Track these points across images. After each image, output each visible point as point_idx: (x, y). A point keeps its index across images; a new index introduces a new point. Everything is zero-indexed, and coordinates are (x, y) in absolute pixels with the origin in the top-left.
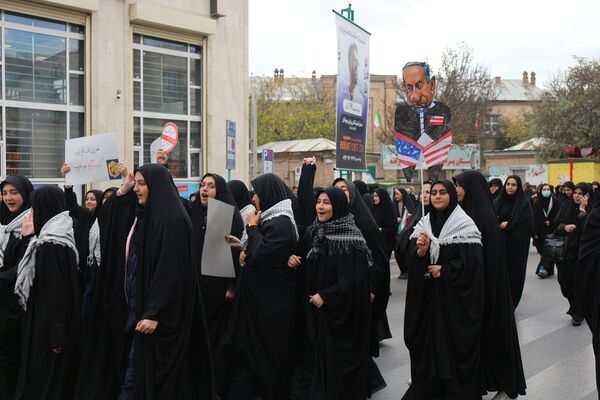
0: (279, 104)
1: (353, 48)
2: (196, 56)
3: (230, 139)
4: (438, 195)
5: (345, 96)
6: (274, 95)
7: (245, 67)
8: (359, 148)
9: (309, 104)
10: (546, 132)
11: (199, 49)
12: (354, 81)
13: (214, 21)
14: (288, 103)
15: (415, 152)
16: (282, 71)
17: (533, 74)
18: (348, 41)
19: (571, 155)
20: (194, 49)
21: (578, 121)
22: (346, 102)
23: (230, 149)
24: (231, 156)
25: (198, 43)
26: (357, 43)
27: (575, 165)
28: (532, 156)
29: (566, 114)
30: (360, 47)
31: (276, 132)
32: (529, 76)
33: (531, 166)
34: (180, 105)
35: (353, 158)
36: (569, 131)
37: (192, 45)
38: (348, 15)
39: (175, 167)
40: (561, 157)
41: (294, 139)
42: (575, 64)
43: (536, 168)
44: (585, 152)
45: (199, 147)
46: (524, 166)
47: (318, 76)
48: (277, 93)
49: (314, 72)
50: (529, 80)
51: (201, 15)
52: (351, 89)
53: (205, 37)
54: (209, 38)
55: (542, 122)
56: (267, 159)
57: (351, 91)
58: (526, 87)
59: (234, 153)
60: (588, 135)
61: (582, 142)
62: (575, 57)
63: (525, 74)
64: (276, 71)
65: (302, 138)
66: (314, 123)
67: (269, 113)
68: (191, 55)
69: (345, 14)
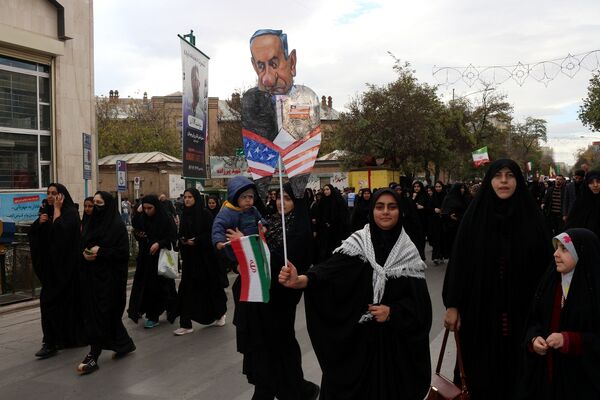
0: (116, 121)
1: (195, 70)
2: (45, 75)
3: (86, 151)
4: (386, 210)
5: (188, 113)
6: (111, 114)
7: (91, 86)
8: (201, 159)
9: (144, 121)
10: (349, 145)
11: (47, 69)
12: (196, 99)
13: (62, 43)
14: (125, 121)
15: (271, 156)
16: (117, 92)
17: (330, 98)
18: (191, 63)
19: (368, 164)
20: (42, 68)
21: (373, 136)
22: (190, 118)
23: (86, 160)
24: (87, 167)
25: (48, 62)
26: (198, 65)
27: (372, 172)
28: (337, 166)
29: (363, 131)
30: (200, 68)
31: (115, 146)
32: (327, 100)
33: (335, 174)
34: (27, 121)
35: (197, 168)
36: (367, 144)
37: (40, 65)
38: (190, 39)
39: (23, 179)
40: (360, 166)
41: (131, 152)
42: (368, 90)
43: (339, 175)
44: (380, 161)
45: (49, 159)
46: (329, 174)
47: (149, 97)
48: (114, 111)
49: (145, 94)
50: (327, 103)
51: (48, 36)
52: (194, 106)
53: (53, 57)
54: (57, 58)
55: (344, 138)
56: (121, 169)
57: (194, 108)
58: (325, 109)
59: (90, 164)
60: (381, 148)
61: (377, 154)
62: (367, 84)
63: (324, 98)
64: (111, 92)
65: (139, 151)
66: (148, 138)
67: (108, 130)
68: (39, 74)
69: (188, 39)
